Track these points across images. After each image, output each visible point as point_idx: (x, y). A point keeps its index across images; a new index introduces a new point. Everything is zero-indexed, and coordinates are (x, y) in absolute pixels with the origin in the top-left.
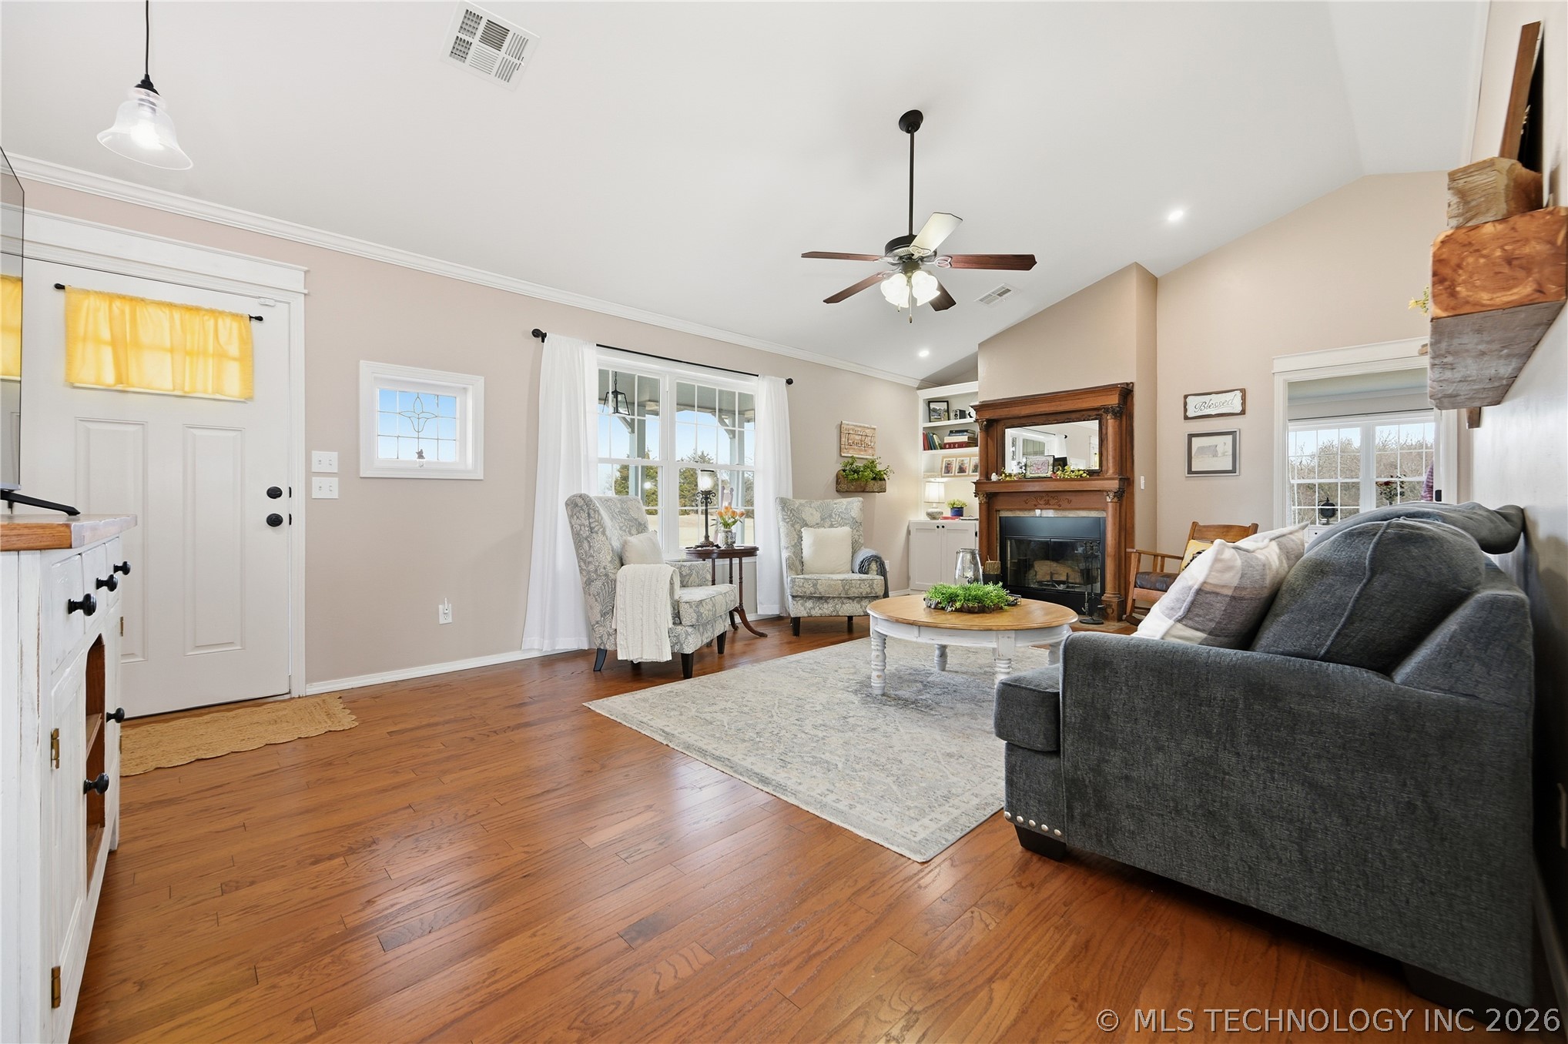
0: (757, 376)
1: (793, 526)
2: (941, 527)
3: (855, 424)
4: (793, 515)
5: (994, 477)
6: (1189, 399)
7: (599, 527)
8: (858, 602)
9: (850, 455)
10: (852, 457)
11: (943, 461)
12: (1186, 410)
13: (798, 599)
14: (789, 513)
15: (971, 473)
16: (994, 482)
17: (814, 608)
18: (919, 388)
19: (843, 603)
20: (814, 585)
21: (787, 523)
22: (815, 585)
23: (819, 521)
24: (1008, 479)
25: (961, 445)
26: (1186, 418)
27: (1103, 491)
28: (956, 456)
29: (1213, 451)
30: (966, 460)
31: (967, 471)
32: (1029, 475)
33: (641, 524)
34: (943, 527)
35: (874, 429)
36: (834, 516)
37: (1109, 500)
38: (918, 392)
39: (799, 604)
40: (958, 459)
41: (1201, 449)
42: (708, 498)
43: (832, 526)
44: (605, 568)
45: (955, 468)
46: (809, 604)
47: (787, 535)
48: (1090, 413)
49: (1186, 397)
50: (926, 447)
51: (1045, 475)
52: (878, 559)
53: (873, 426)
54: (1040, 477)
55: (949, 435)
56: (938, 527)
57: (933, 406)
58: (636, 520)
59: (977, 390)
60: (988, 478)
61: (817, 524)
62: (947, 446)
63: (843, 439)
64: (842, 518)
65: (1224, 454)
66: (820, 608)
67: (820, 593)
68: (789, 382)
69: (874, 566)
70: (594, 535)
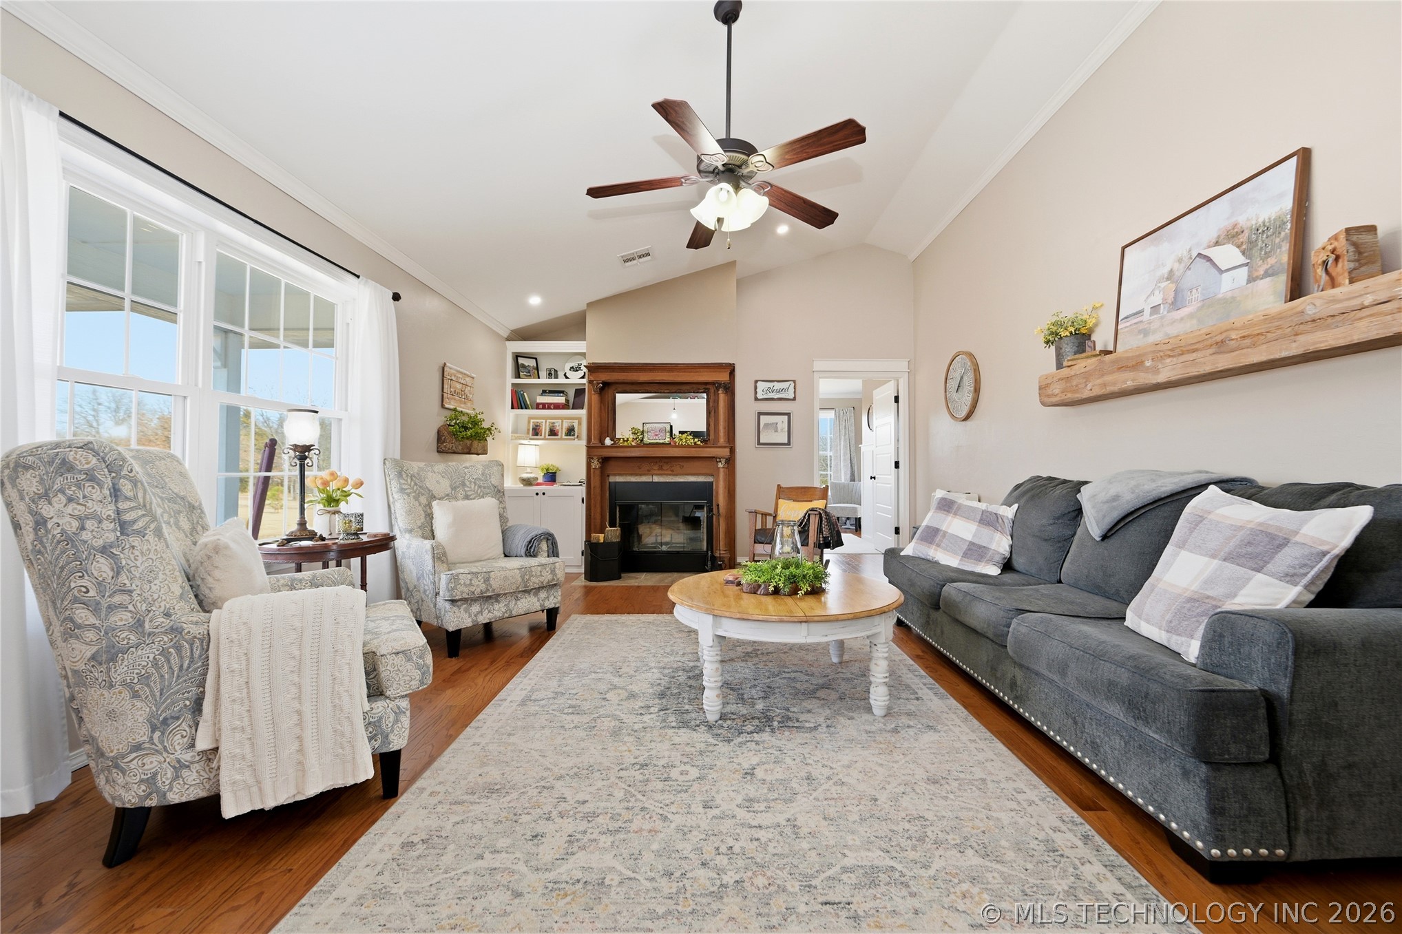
0: (358, 277)
1: (416, 498)
2: (540, 494)
3: (458, 369)
4: (416, 484)
5: (608, 442)
6: (759, 384)
7: (147, 519)
8: (536, 594)
9: (452, 407)
10: (455, 410)
11: (529, 422)
12: (756, 393)
13: (459, 603)
14: (409, 480)
15: (564, 437)
16: (608, 447)
17: (481, 612)
18: (508, 339)
19: (517, 599)
20: (484, 581)
21: (408, 495)
22: (487, 580)
23: (449, 490)
24: (626, 444)
25: (557, 406)
26: (756, 399)
27: (716, 458)
28: (546, 418)
29: (774, 426)
30: (558, 424)
31: (560, 434)
32: (646, 440)
33: (194, 507)
34: (544, 494)
35: (473, 378)
36: (467, 483)
37: (720, 465)
38: (507, 343)
39: (462, 610)
40: (548, 421)
41: (766, 425)
42: (306, 458)
43: (467, 497)
44: (167, 615)
45: (545, 430)
46: (475, 608)
47: (409, 512)
48: (699, 386)
49: (756, 382)
50: (515, 405)
51: (661, 441)
52: (549, 538)
53: (473, 375)
54: (657, 444)
55: (542, 395)
56: (537, 494)
57: (521, 361)
58: (183, 498)
59: (585, 351)
60: (602, 441)
61: (448, 495)
62: (541, 406)
63: (446, 386)
64: (480, 487)
65: (782, 430)
66: (489, 612)
67: (494, 590)
68: (396, 297)
69: (544, 546)
70: (134, 540)
